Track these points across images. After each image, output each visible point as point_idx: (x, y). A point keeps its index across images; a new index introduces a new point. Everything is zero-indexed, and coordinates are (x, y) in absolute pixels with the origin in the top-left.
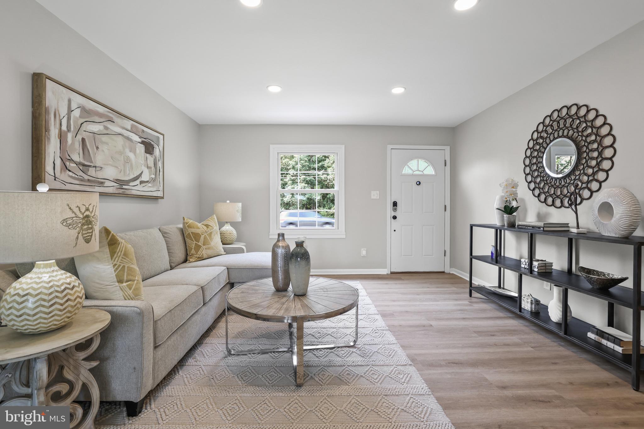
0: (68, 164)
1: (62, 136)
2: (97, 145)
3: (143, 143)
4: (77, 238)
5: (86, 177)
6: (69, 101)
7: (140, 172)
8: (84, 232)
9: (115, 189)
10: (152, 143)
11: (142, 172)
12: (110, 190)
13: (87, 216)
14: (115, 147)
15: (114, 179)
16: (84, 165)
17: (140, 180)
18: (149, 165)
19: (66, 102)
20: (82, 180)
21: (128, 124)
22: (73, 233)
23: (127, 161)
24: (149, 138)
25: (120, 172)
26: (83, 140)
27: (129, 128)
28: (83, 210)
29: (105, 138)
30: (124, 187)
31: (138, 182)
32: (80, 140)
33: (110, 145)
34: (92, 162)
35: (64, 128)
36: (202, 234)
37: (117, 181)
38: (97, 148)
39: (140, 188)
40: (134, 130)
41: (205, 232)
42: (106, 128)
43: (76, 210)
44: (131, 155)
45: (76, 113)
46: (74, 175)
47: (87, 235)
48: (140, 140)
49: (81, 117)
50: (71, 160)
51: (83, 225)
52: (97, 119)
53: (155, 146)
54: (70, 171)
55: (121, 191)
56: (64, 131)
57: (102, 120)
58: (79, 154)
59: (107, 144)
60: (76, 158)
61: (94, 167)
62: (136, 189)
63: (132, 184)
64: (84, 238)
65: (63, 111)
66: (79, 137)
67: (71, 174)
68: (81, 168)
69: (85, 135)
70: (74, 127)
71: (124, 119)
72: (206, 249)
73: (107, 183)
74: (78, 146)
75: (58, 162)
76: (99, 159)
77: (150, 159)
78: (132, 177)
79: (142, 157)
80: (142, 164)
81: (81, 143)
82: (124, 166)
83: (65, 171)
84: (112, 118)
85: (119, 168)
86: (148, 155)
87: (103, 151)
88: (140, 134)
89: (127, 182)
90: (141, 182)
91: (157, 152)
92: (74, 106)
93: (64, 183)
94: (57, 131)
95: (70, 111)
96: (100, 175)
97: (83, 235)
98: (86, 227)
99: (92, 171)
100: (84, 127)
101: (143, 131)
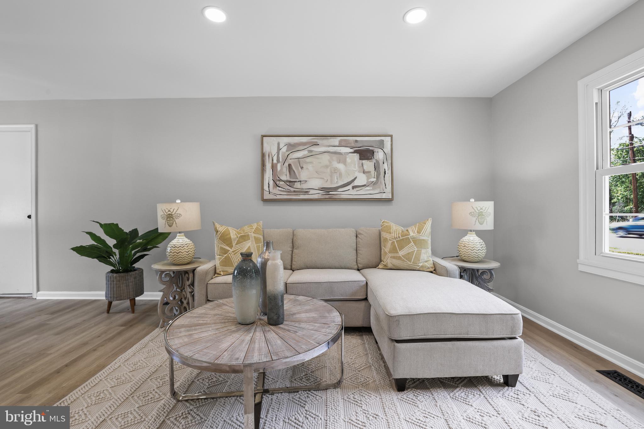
0: (278, 183)
1: (274, 167)
2: (301, 166)
3: (355, 152)
4: (165, 224)
5: (292, 189)
6: (279, 144)
7: (353, 178)
8: (168, 221)
9: (320, 196)
10: (371, 148)
11: (356, 178)
12: (316, 197)
13: (169, 214)
14: (320, 163)
15: (319, 188)
16: (290, 182)
17: (353, 185)
18: (366, 170)
19: (276, 145)
20: (289, 192)
21: (336, 141)
22: (164, 221)
23: (335, 171)
24: (366, 145)
25: (327, 181)
26: (290, 165)
27: (337, 144)
28: (167, 211)
29: (308, 160)
30: (331, 193)
31: (350, 187)
32: (287, 166)
33: (314, 163)
34: (297, 179)
35: (275, 161)
36: (390, 240)
37: (322, 189)
38: (302, 168)
39: (354, 192)
40: (343, 144)
41: (394, 238)
42: (310, 151)
43: (164, 211)
44: (341, 166)
45: (284, 149)
46: (282, 189)
47: (170, 223)
48: (352, 150)
49: (287, 151)
50: (280, 180)
51: (167, 218)
52: (301, 148)
53: (376, 150)
54: (280, 187)
55: (327, 197)
56: (275, 163)
57: (306, 147)
58: (286, 175)
59: (311, 163)
60: (284, 178)
61: (299, 181)
62: (349, 193)
63: (340, 190)
64: (168, 224)
65: (274, 152)
66: (286, 164)
67: (280, 189)
68: (288, 184)
69: (290, 162)
70: (282, 158)
71: (331, 139)
72: (391, 257)
73: (312, 192)
74: (285, 170)
75: (271, 183)
76: (303, 175)
77: (368, 165)
78: (341, 183)
79: (355, 165)
80: (356, 171)
81: (288, 167)
82: (331, 176)
83: (276, 188)
84: (317, 142)
85: (325, 178)
86: (364, 162)
87: (307, 169)
88: (353, 145)
89: (336, 189)
90: (354, 187)
91: (379, 155)
92: (281, 146)
93: (275, 195)
94: (270, 165)
95: (279, 149)
96: (305, 186)
97: (167, 223)
98: (168, 219)
99: (297, 185)
100: (290, 157)
101: (356, 141)
